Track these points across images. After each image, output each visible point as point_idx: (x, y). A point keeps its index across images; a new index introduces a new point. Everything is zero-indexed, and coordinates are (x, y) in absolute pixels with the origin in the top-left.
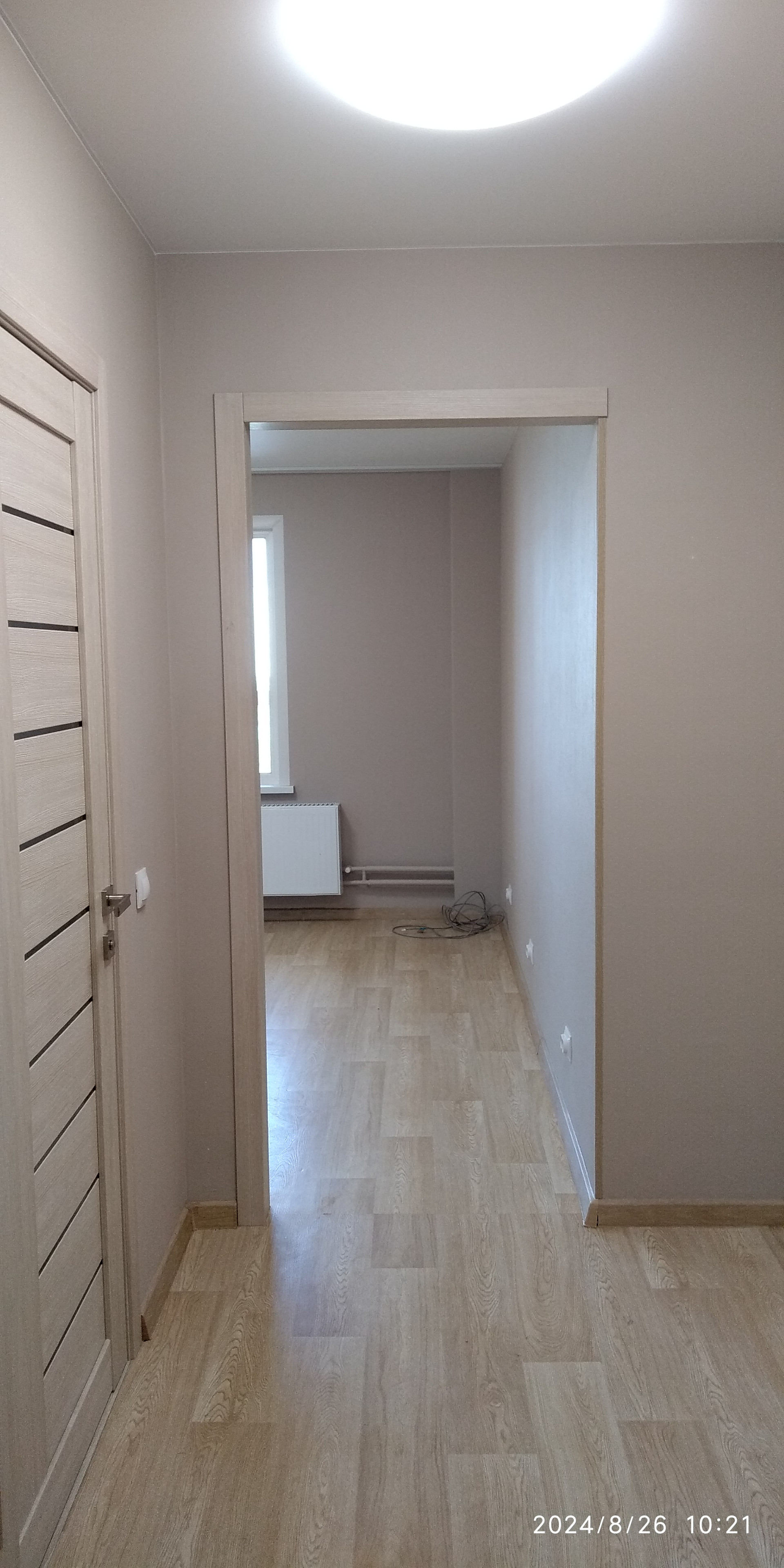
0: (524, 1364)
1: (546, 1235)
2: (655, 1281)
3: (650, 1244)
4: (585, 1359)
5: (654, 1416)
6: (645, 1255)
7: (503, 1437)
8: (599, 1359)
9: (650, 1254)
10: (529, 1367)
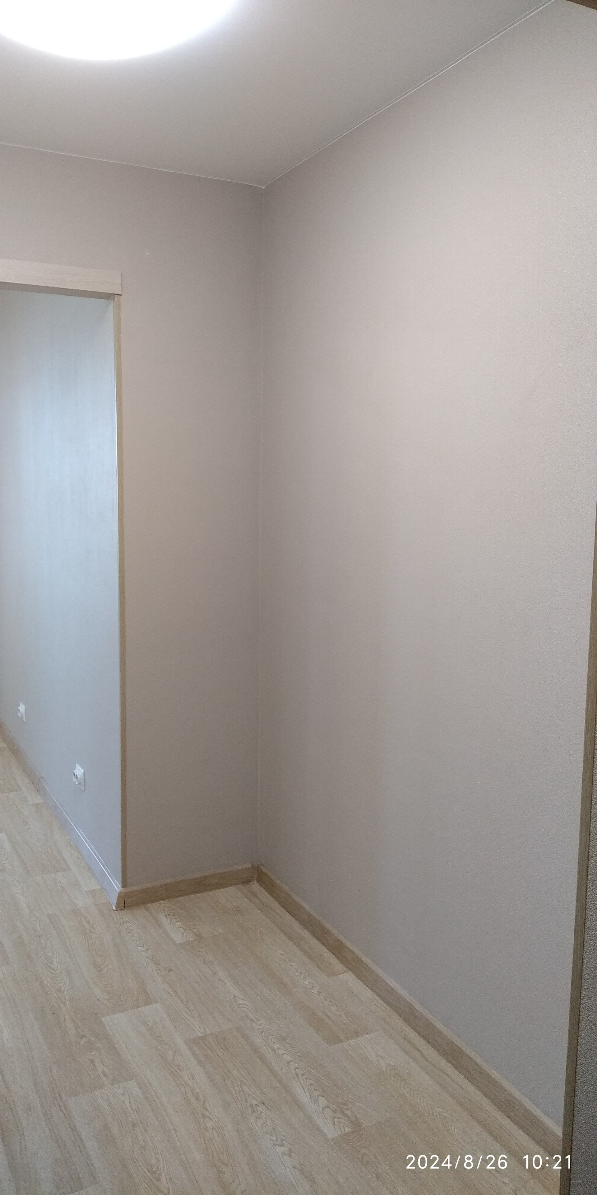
0: (103, 1019)
1: (89, 923)
2: (178, 937)
3: (166, 913)
4: (147, 1004)
5: (208, 1030)
6: (165, 921)
7: (105, 1075)
8: (157, 1002)
9: (168, 919)
10: (107, 1020)
